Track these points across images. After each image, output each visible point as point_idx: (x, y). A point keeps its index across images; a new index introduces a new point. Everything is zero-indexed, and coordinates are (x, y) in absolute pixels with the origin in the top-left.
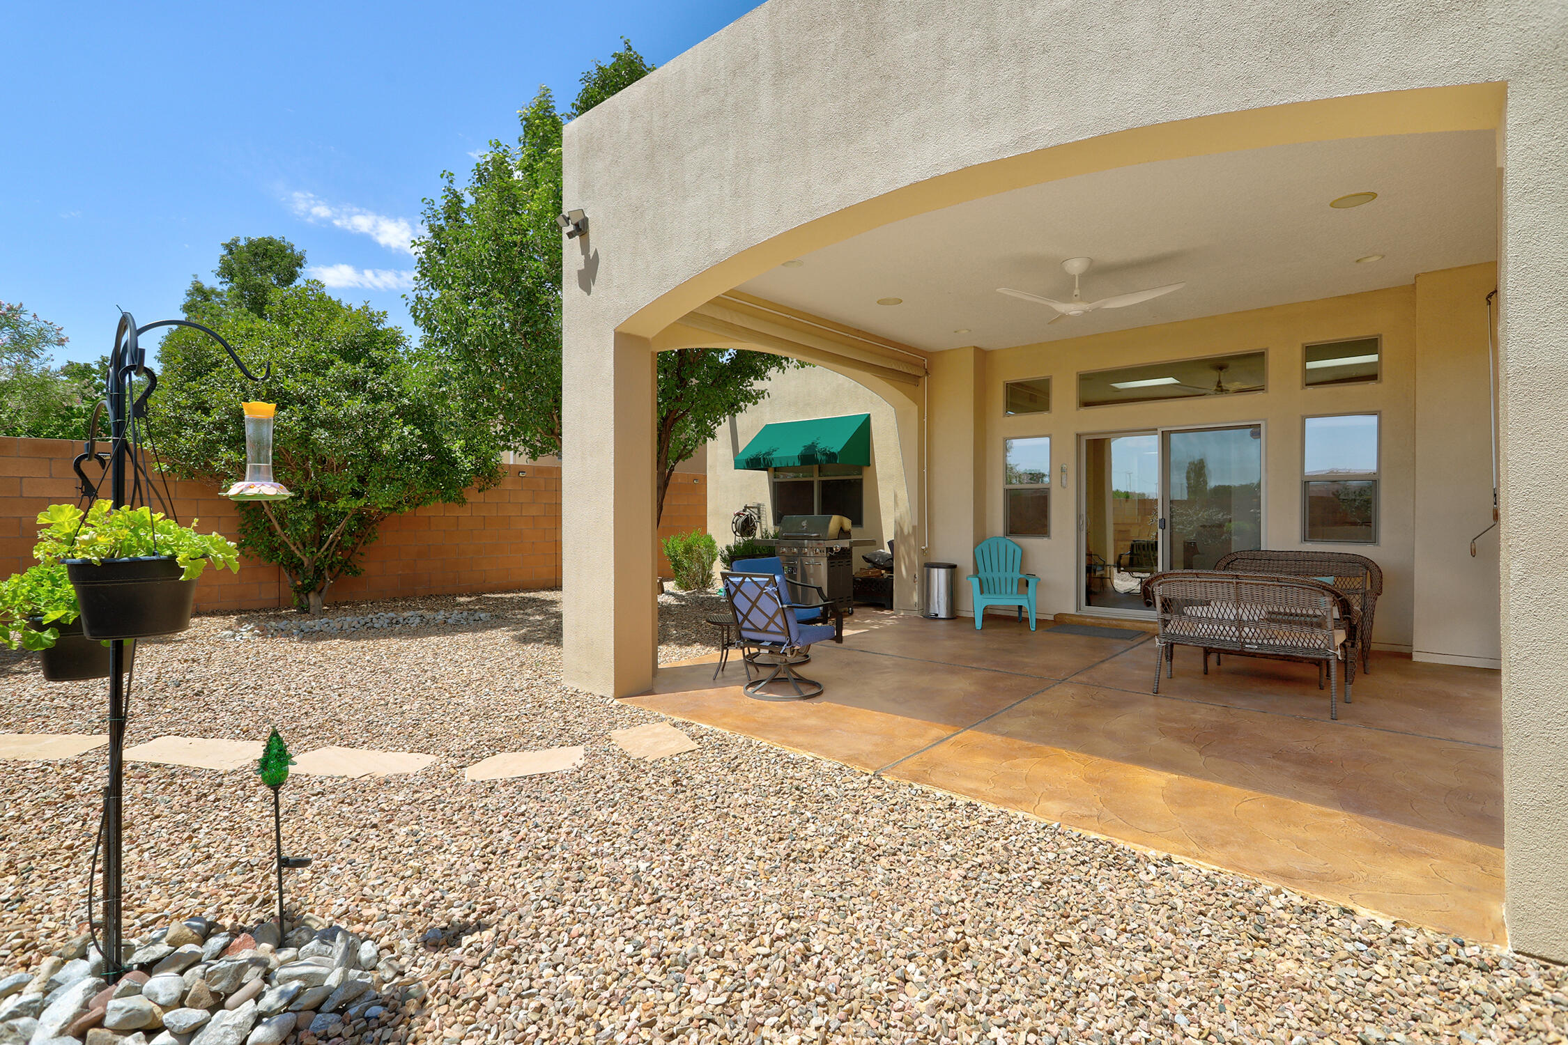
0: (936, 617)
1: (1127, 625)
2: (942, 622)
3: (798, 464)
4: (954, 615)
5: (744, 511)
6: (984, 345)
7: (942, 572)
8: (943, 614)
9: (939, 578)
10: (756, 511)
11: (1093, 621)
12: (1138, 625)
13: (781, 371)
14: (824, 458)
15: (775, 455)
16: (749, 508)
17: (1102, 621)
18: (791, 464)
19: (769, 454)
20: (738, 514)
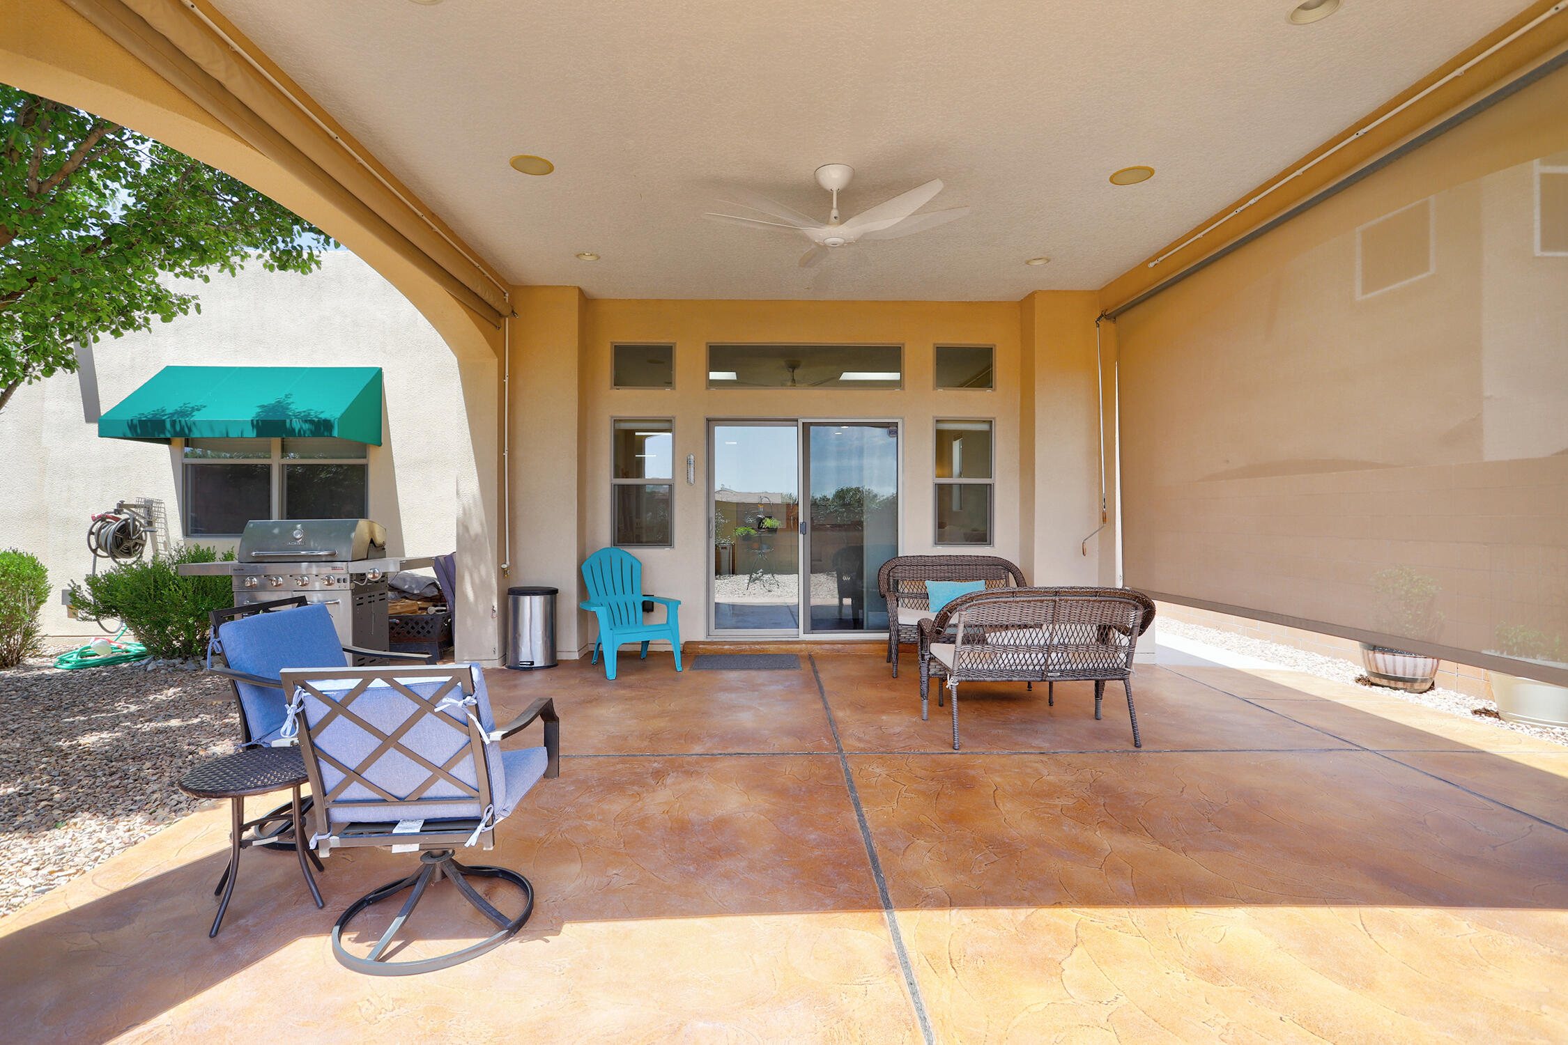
0: (530, 668)
1: (772, 648)
2: (538, 676)
3: (250, 433)
4: (553, 662)
5: (118, 511)
6: (592, 288)
7: (538, 601)
8: (539, 662)
9: (532, 609)
10: (141, 511)
11: (732, 647)
12: (784, 647)
13: (227, 271)
14: (306, 426)
15: (197, 417)
16: (128, 507)
17: (744, 647)
18: (234, 434)
19: (182, 413)
20: (102, 518)
